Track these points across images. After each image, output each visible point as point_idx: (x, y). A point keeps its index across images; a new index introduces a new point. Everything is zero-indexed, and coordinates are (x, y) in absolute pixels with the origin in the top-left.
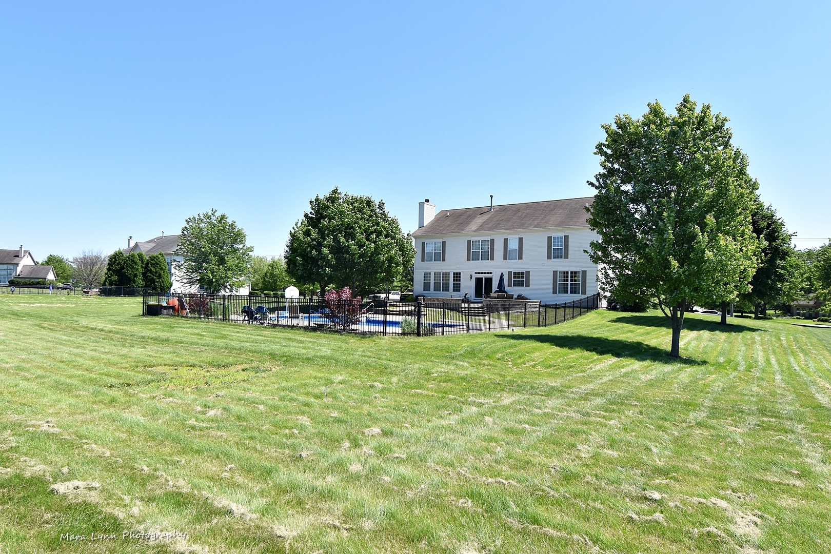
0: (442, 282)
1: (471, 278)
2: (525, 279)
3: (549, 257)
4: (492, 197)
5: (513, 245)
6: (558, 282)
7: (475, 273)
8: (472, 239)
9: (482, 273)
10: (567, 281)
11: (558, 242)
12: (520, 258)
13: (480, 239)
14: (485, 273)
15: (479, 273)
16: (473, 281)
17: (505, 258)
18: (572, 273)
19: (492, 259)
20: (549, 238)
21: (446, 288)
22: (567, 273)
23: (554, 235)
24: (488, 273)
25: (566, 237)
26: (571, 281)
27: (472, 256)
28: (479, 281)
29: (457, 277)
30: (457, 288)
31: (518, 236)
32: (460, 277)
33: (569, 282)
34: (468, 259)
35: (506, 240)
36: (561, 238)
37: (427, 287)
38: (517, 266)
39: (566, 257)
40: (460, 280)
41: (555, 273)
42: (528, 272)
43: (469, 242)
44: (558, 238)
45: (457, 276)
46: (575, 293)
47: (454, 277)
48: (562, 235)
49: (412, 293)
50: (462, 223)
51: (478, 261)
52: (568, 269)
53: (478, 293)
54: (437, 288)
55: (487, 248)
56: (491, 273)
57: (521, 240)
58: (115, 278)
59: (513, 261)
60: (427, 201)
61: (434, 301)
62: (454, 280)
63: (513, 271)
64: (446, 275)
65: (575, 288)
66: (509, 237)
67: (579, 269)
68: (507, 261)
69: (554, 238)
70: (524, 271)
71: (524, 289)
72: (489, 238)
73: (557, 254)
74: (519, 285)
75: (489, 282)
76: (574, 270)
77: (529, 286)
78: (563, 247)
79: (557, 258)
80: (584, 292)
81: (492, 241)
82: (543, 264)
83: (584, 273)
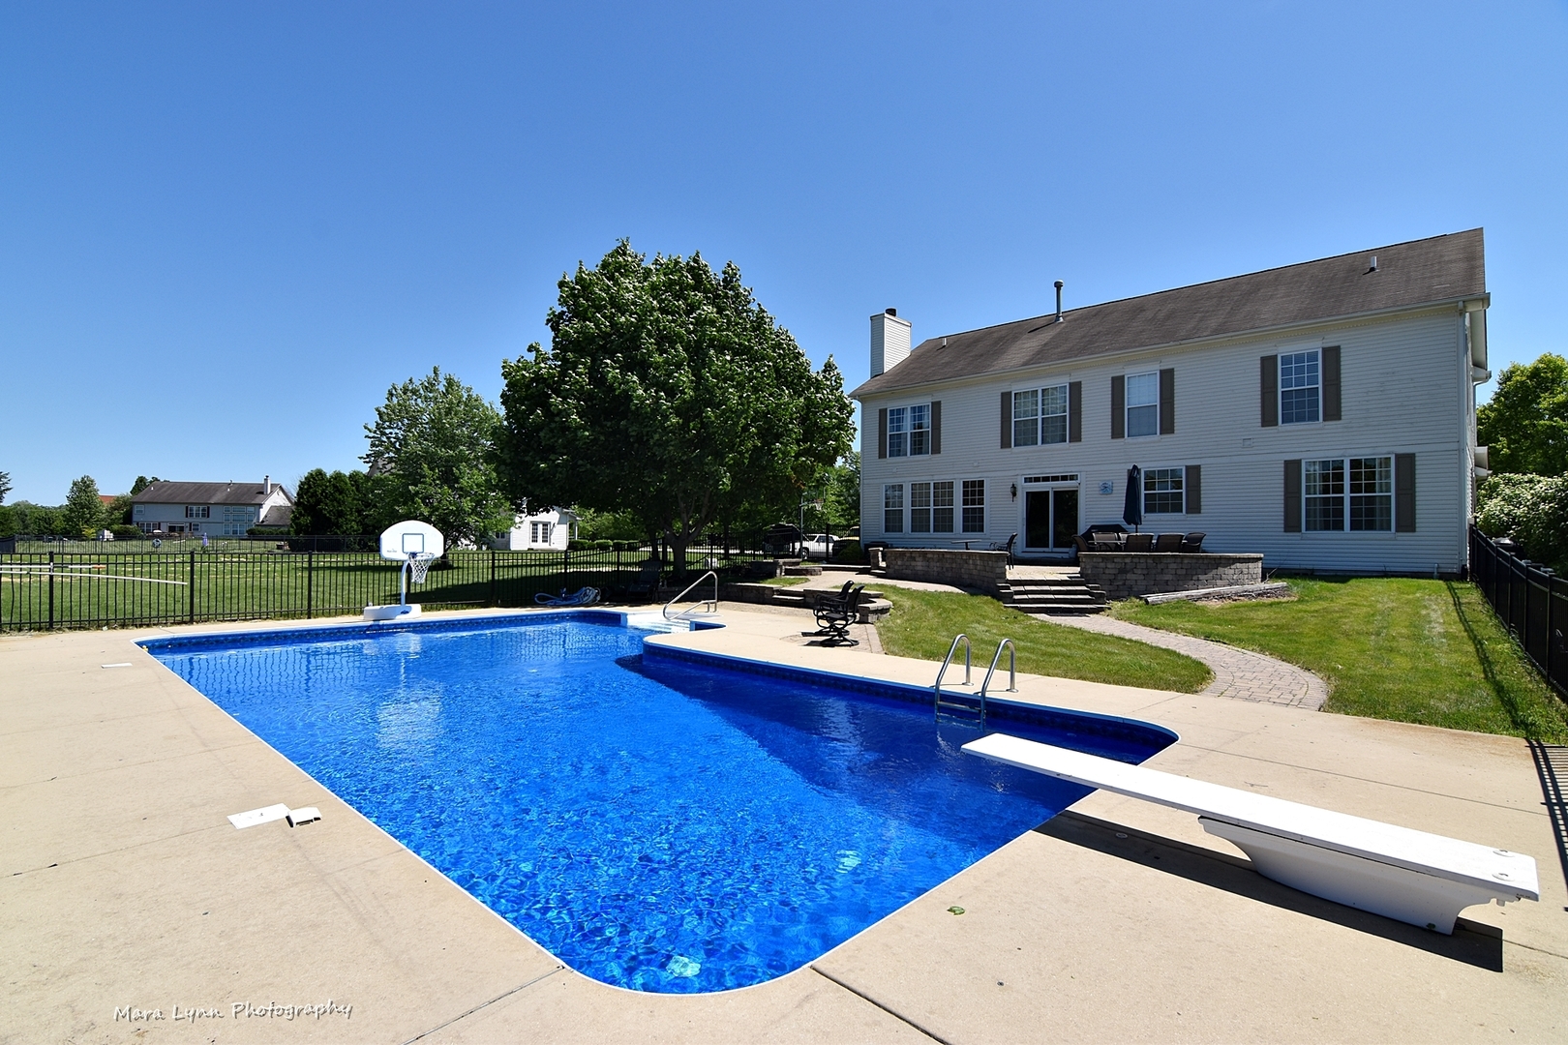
0: (932, 507)
1: (1014, 494)
2: (1184, 491)
3: (1268, 421)
4: (1058, 285)
5: (1143, 393)
6: (1304, 496)
7: (1027, 480)
8: (1016, 388)
9: (1046, 479)
10: (1340, 489)
11: (1300, 369)
12: (1168, 427)
13: (1038, 385)
14: (1055, 479)
15: (1037, 480)
16: (1021, 502)
17: (1117, 432)
18: (1355, 464)
19: (1076, 437)
20: (1268, 364)
21: (944, 522)
22: (1339, 465)
23: (1284, 349)
24: (1064, 478)
25: (1332, 355)
26: (1354, 488)
27: (1015, 432)
28: (1036, 501)
29: (973, 493)
30: (974, 521)
31: (1157, 367)
32: (981, 493)
33: (1347, 495)
34: (1005, 443)
35: (1118, 384)
36: (1313, 357)
37: (893, 521)
38: (1154, 453)
39: (1333, 412)
40: (981, 502)
41: (1292, 468)
42: (1194, 472)
43: (1006, 397)
44: (1299, 358)
45: (974, 491)
46: (1370, 526)
47: (965, 493)
48: (1315, 346)
49: (857, 538)
50: (982, 355)
51: (1034, 447)
52: (1340, 452)
53: (1036, 535)
54: (920, 523)
55: (1061, 406)
56: (1072, 478)
57: (1167, 378)
58: (306, 520)
59: (1141, 439)
60: (892, 312)
61: (914, 559)
62: (965, 502)
63: (1144, 467)
64: (944, 489)
65: (1371, 512)
66: (1127, 372)
67: (1385, 450)
68: (1122, 440)
69: (1286, 360)
70: (1180, 465)
71: (1182, 518)
72: (1064, 381)
73: (1300, 408)
74: (1163, 509)
75: (1068, 501)
76: (1363, 453)
77: (1200, 512)
78: (1320, 386)
79: (1300, 419)
80: (1407, 524)
81: (1076, 388)
82: (1248, 442)
83: (1406, 460)
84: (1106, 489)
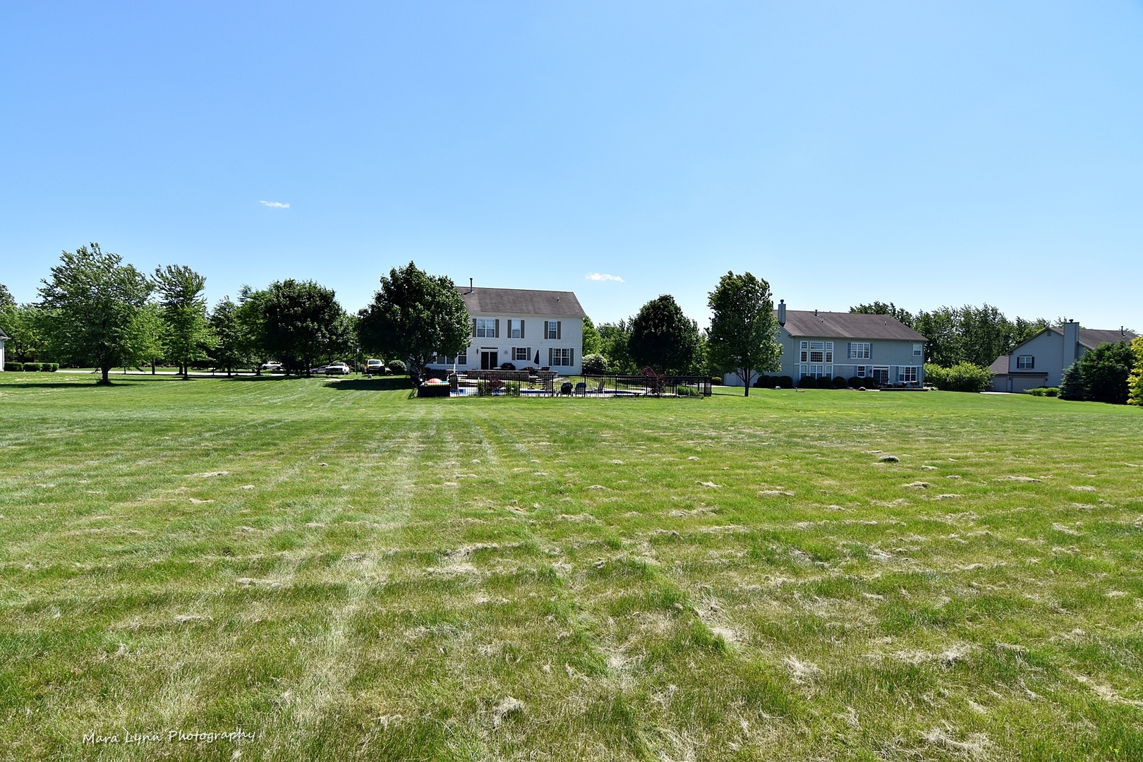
1: (478, 352)
2: (526, 354)
3: (546, 338)
4: (471, 279)
5: (516, 325)
6: (553, 357)
7: (482, 348)
8: (477, 318)
9: (488, 348)
11: (553, 326)
12: (523, 337)
13: (484, 318)
14: (491, 348)
15: (485, 348)
16: (480, 355)
17: (509, 336)
18: (563, 350)
19: (497, 336)
20: (546, 323)
21: (451, 360)
22: (560, 350)
23: (549, 321)
24: (493, 348)
25: (559, 323)
26: (563, 356)
27: (478, 332)
28: (484, 355)
30: (463, 360)
31: (520, 319)
32: (466, 351)
33: (561, 357)
34: (474, 336)
35: (510, 322)
36: (555, 323)
38: (520, 343)
39: (559, 338)
40: (465, 354)
41: (551, 349)
42: (529, 349)
43: (474, 320)
44: (553, 323)
46: (565, 365)
48: (556, 321)
51: (484, 338)
52: (560, 347)
53: (484, 366)
55: (492, 326)
56: (496, 348)
57: (523, 322)
59: (516, 339)
63: (516, 347)
65: (565, 361)
66: (512, 319)
67: (568, 347)
68: (511, 339)
69: (550, 323)
70: (526, 347)
72: (494, 319)
73: (552, 335)
74: (521, 359)
75: (494, 355)
76: (565, 348)
77: (530, 360)
78: (557, 331)
79: (552, 338)
80: (572, 365)
81: (497, 321)
82: (541, 343)
83: (572, 350)
84: (506, 352)
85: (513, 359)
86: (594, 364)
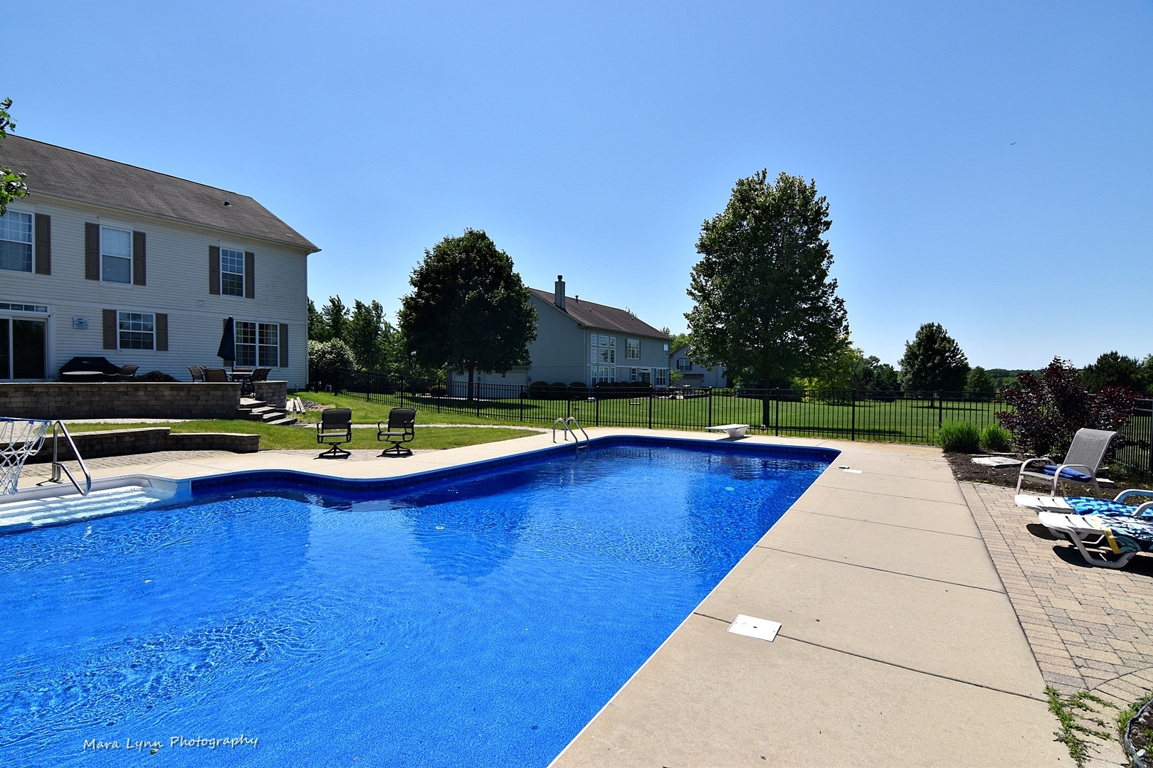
2: (154, 332)
3: (214, 290)
5: (115, 244)
6: (234, 343)
9: (5, 306)
10: (253, 340)
11: (232, 262)
12: (140, 279)
14: (18, 307)
17: (91, 274)
18: (261, 326)
19: (45, 269)
20: (214, 251)
22: (253, 325)
23: (224, 246)
24: (29, 308)
25: (250, 257)
26: (261, 341)
31: (131, 228)
33: (257, 344)
35: (92, 232)
36: (240, 255)
38: (130, 299)
39: (251, 294)
41: (229, 323)
42: (162, 319)
44: (232, 254)
46: (267, 364)
48: (241, 249)
52: (253, 318)
55: (24, 234)
56: (39, 309)
57: (139, 240)
59: (116, 285)
63: (119, 309)
65: (268, 355)
66: (103, 223)
67: (275, 320)
68: (96, 282)
69: (225, 252)
70: (153, 312)
71: (154, 354)
72: (31, 210)
73: (234, 287)
74: (136, 345)
75: (32, 331)
76: (265, 321)
77: (167, 350)
78: (244, 275)
79: (232, 293)
80: (285, 363)
81: (43, 220)
82: (201, 303)
83: (284, 328)
84: (80, 324)
85: (109, 343)
86: (332, 363)
